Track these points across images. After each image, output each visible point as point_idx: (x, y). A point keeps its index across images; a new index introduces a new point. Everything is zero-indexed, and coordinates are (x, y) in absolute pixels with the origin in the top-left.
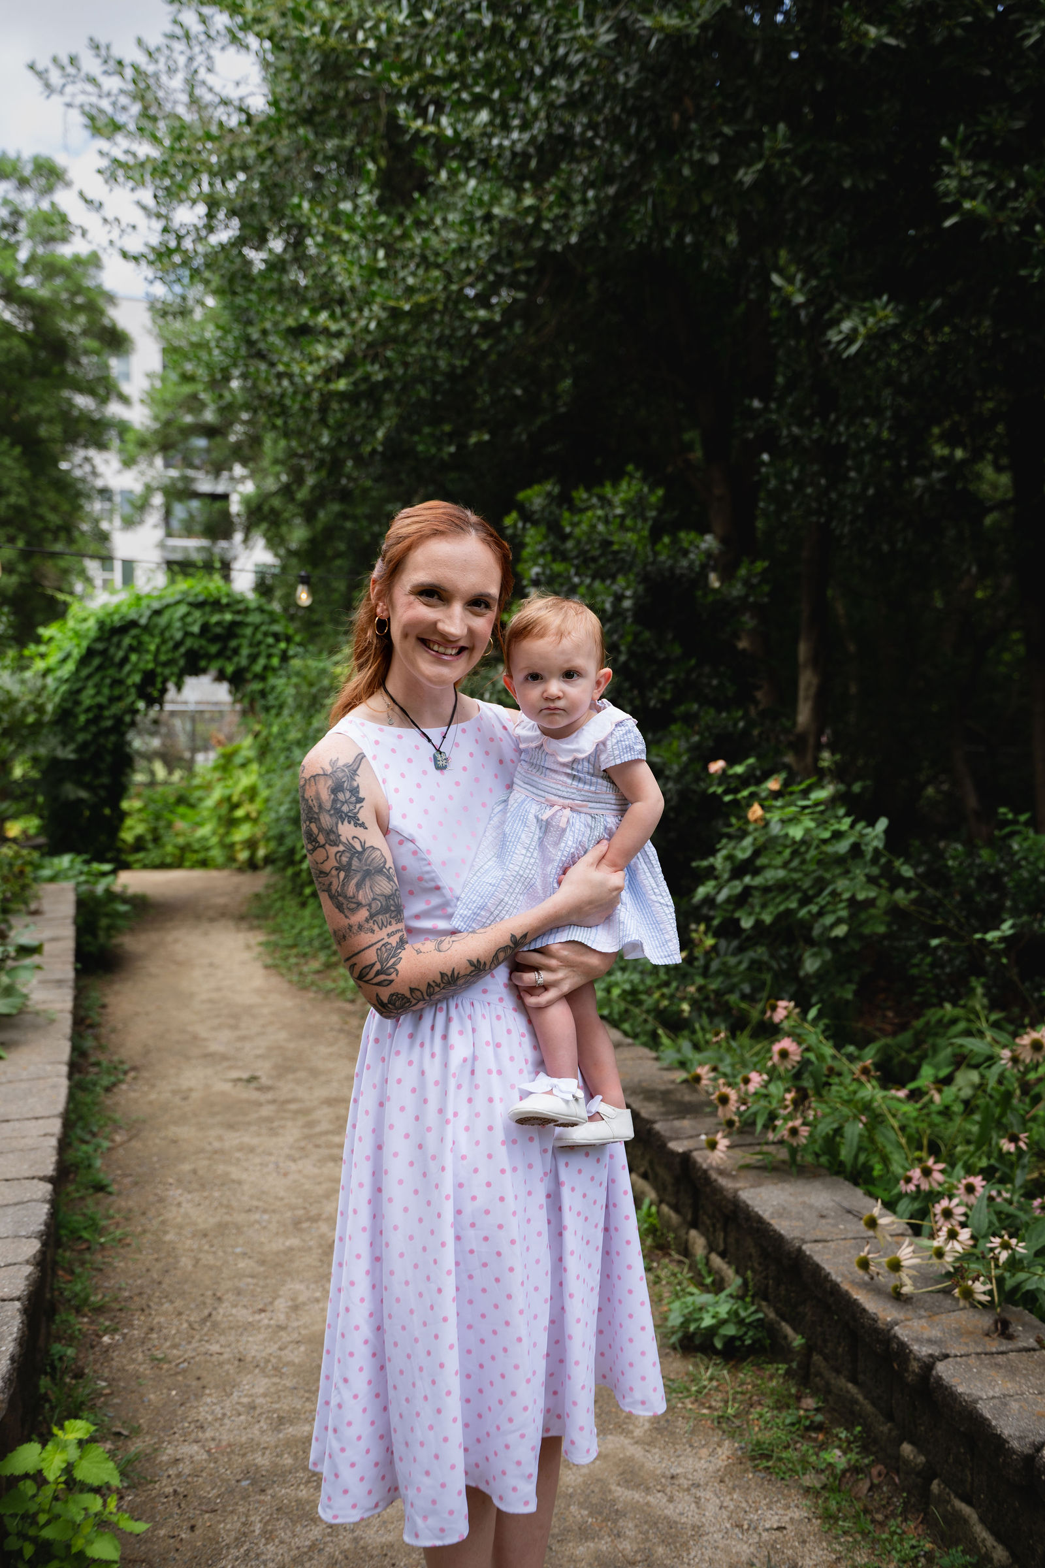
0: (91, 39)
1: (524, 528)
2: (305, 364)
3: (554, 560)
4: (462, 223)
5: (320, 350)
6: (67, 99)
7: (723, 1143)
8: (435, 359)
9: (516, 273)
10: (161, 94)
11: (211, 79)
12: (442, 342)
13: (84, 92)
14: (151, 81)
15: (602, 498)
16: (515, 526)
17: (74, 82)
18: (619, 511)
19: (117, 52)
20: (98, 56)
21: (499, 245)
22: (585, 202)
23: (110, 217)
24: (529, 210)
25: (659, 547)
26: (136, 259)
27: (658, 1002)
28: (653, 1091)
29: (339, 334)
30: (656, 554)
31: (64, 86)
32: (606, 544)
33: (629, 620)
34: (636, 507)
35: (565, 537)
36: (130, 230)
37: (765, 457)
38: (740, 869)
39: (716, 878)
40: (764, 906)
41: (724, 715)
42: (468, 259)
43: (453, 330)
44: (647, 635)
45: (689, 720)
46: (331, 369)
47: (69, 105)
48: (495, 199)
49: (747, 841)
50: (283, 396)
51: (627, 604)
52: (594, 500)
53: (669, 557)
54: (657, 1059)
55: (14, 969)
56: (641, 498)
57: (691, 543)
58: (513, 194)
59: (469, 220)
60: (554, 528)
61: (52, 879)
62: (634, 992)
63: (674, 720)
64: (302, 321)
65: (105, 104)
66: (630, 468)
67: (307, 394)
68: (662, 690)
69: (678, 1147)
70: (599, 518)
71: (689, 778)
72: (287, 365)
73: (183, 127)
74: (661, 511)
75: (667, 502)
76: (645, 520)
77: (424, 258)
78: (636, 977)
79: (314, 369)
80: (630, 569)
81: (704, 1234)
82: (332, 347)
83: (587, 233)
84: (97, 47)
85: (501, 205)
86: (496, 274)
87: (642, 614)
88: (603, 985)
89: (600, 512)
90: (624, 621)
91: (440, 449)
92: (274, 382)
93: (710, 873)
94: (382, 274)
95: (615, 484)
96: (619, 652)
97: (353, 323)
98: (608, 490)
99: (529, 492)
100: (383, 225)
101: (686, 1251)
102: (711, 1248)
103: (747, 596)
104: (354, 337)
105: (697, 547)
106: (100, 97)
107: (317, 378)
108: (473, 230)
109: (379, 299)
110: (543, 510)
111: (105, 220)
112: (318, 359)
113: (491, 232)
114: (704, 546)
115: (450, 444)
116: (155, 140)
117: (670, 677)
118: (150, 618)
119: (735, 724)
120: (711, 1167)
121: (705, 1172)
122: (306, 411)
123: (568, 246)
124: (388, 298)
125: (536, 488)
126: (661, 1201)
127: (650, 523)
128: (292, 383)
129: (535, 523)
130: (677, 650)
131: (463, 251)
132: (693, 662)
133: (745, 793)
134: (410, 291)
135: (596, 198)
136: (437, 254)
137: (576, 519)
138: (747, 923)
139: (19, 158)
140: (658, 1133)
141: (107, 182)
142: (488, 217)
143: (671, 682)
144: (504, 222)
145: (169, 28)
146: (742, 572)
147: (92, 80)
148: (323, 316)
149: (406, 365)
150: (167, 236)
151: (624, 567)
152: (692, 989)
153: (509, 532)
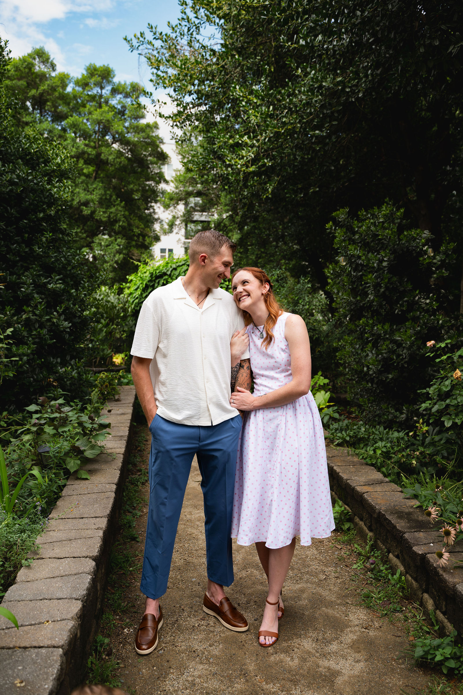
0: (149, 24)
1: (335, 229)
2: (237, 160)
3: (349, 244)
4: (308, 91)
5: (244, 153)
6: (140, 52)
7: (446, 555)
8: (295, 155)
9: (332, 113)
10: (178, 47)
11: (198, 37)
12: (298, 147)
13: (146, 48)
14: (175, 42)
15: (373, 215)
16: (331, 228)
17: (142, 44)
18: (381, 220)
19: (159, 30)
20: (151, 31)
21: (325, 100)
22: (366, 76)
23: (156, 100)
24: (339, 83)
25: (402, 236)
26: (166, 118)
27: (400, 458)
28: (402, 512)
29: (252, 146)
30: (400, 240)
31: (139, 46)
32: (375, 236)
33: (386, 272)
34: (390, 218)
35: (354, 233)
36: (163, 104)
37: (455, 192)
38: (443, 396)
39: (430, 399)
40: (457, 415)
41: (432, 317)
42: (311, 107)
43: (303, 141)
44: (395, 279)
45: (415, 319)
46: (249, 161)
47: (140, 54)
48: (324, 78)
49: (448, 382)
50: (228, 175)
51: (385, 264)
52: (369, 215)
53: (406, 242)
54: (402, 492)
55: (97, 435)
56: (392, 214)
57: (418, 234)
58: (331, 76)
59: (311, 90)
60: (350, 229)
61: (128, 384)
62: (388, 453)
63: (408, 320)
64: (236, 141)
65: (155, 53)
66: (387, 199)
67: (238, 174)
68: (402, 305)
69: (419, 550)
70: (372, 223)
71: (415, 348)
72: (230, 161)
73: (187, 59)
74: (402, 219)
75: (405, 216)
76: (394, 224)
77: (290, 109)
78: (389, 445)
79: (241, 162)
80: (387, 247)
81: (433, 597)
82: (249, 152)
83: (367, 92)
84: (152, 28)
85: (326, 81)
86: (323, 114)
87: (392, 269)
88: (372, 448)
89: (372, 221)
90: (383, 272)
91: (296, 196)
92: (224, 169)
93: (427, 397)
94: (271, 116)
95: (380, 207)
96: (381, 287)
97: (258, 141)
98: (376, 210)
99: (338, 212)
100: (272, 93)
101: (422, 604)
102: (437, 606)
103: (445, 260)
104: (258, 147)
105: (420, 236)
106: (153, 50)
107: (242, 166)
108: (313, 94)
109: (270, 128)
110: (344, 221)
111: (153, 101)
112: (243, 157)
113: (321, 94)
114: (424, 235)
115: (301, 194)
116: (175, 65)
117: (406, 299)
118: (171, 271)
119: (438, 322)
120: (439, 566)
121: (435, 568)
122: (238, 181)
123: (358, 99)
124: (274, 128)
125: (341, 210)
126: (407, 573)
127: (397, 225)
128: (232, 169)
129: (341, 227)
130: (410, 287)
131: (308, 104)
132: (417, 292)
133: (445, 357)
134: (284, 124)
135: (372, 74)
136: (296, 107)
137: (360, 225)
138: (448, 424)
139: (125, 84)
140: (407, 539)
141: (154, 85)
142: (321, 87)
143: (406, 301)
144: (328, 89)
145: (180, 16)
146: (442, 248)
147: (150, 43)
148: (246, 137)
149: (282, 158)
150: (179, 107)
151: (384, 247)
152: (418, 453)
153: (328, 231)
